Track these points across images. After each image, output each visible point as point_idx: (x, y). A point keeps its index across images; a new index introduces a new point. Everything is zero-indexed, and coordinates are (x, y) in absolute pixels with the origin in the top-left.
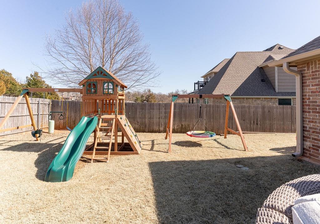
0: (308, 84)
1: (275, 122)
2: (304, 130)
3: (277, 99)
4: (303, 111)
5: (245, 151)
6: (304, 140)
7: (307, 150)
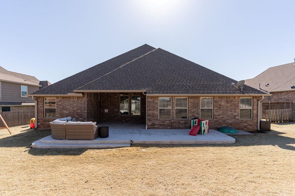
0: (39, 104)
1: (9, 122)
2: (38, 120)
3: (1, 107)
4: (38, 113)
5: (11, 134)
6: (38, 123)
7: (39, 126)
